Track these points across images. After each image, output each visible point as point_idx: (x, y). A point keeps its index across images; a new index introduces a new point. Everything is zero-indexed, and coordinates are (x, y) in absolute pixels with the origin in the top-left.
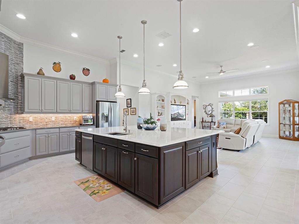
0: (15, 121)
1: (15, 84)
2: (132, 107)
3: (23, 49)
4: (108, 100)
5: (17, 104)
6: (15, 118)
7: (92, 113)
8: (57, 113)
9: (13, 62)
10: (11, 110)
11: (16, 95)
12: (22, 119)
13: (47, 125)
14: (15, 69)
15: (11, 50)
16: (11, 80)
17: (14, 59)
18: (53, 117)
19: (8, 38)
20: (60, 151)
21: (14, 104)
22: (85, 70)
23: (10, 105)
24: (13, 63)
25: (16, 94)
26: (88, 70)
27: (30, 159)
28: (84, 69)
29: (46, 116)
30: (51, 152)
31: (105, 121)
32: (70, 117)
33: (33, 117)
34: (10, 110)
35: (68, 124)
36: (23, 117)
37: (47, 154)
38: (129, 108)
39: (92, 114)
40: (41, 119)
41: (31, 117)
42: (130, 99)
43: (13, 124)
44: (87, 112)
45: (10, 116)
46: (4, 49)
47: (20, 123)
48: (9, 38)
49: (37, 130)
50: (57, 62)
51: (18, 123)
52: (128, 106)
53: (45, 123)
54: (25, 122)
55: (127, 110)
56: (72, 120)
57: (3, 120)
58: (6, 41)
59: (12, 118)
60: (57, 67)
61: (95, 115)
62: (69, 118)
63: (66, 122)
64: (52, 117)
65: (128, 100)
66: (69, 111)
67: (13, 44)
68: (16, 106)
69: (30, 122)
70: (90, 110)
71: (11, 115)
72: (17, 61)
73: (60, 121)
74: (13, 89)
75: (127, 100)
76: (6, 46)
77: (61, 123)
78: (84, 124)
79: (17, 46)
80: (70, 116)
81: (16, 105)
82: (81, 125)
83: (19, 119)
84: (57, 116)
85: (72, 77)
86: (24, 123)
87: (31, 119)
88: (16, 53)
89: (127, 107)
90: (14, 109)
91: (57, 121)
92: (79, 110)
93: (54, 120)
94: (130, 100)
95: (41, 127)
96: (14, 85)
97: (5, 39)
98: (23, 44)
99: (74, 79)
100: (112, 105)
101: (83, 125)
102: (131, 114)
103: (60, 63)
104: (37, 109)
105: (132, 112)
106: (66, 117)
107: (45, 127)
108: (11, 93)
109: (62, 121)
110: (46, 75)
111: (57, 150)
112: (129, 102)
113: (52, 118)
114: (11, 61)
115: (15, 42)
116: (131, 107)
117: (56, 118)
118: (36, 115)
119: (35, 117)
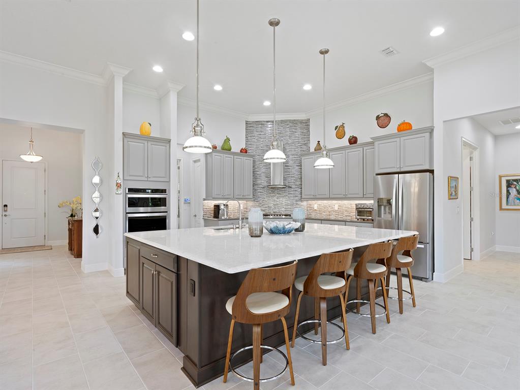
3: (309, 125)
4: (402, 170)
6: (302, 205)
10: (297, 196)
12: (309, 206)
13: (330, 215)
15: (297, 132)
17: (300, 140)
18: (336, 205)
24: (299, 146)
26: (387, 115)
29: (329, 204)
33: (317, 205)
40: (325, 207)
46: (289, 135)
50: (339, 124)
51: (306, 211)
53: (328, 213)
54: (312, 210)
58: (292, 125)
60: (340, 131)
67: (299, 124)
69: (315, 210)
73: (344, 211)
76: (292, 131)
77: (346, 214)
79: (304, 124)
84: (341, 203)
86: (310, 212)
87: (316, 207)
91: (341, 210)
92: (359, 194)
93: (338, 209)
95: (325, 217)
97: (290, 124)
98: (310, 120)
99: (356, 143)
103: (343, 124)
104: (312, 195)
107: (328, 217)
109: (346, 211)
113: (334, 205)
117: (339, 206)
118: (320, 202)
119: (319, 205)
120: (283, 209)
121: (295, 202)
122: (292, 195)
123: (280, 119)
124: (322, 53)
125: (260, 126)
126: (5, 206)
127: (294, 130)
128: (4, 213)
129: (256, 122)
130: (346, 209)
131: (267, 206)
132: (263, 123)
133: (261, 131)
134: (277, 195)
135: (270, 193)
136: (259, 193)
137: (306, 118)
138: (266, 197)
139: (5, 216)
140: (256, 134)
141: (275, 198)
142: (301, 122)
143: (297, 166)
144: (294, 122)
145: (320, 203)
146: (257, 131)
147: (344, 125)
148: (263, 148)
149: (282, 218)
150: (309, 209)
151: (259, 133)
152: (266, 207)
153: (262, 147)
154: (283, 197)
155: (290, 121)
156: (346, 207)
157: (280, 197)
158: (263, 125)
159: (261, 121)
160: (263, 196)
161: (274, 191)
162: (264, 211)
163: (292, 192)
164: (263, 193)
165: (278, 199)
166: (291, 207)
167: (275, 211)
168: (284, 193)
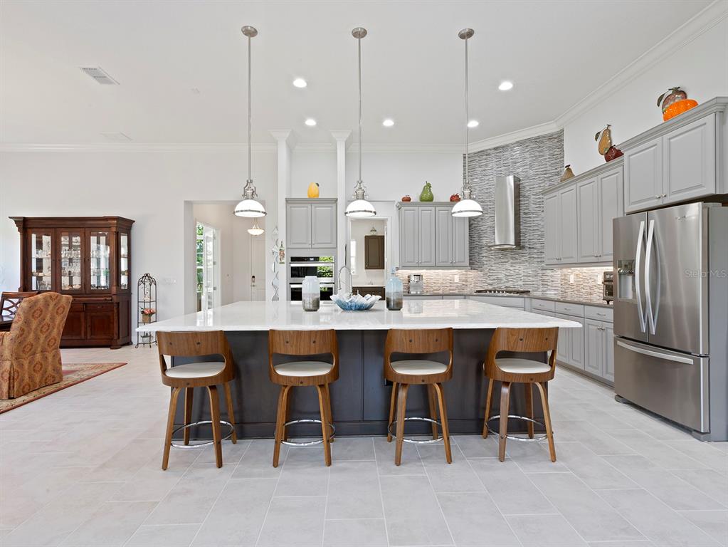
0: (552, 281)
6: (552, 277)
9: (546, 176)
15: (543, 156)
17: (548, 169)
33: (574, 275)
41: (571, 275)
46: (529, 163)
50: (602, 128)
57: (530, 278)
59: (547, 276)
60: (603, 142)
69: (572, 285)
71: (543, 270)
72: (556, 169)
76: (532, 156)
87: (572, 279)
103: (609, 126)
118: (577, 270)
119: (577, 275)
120: (521, 283)
121: (540, 272)
122: (536, 260)
124: (462, 36)
125: (485, 157)
126: (253, 277)
127: (537, 154)
128: (253, 284)
129: (479, 152)
132: (489, 152)
133: (486, 165)
134: (511, 261)
135: (500, 258)
136: (484, 259)
137: (557, 130)
138: (495, 264)
139: (254, 286)
140: (479, 170)
141: (507, 266)
142: (550, 137)
144: (538, 140)
146: (480, 167)
147: (610, 128)
148: (488, 191)
149: (504, 297)
150: (563, 282)
151: (483, 169)
152: (494, 280)
154: (520, 263)
155: (530, 140)
157: (515, 263)
158: (489, 154)
159: (486, 150)
160: (490, 262)
161: (506, 255)
162: (491, 285)
163: (535, 256)
164: (489, 258)
165: (512, 266)
166: (534, 279)
167: (507, 285)
168: (523, 256)
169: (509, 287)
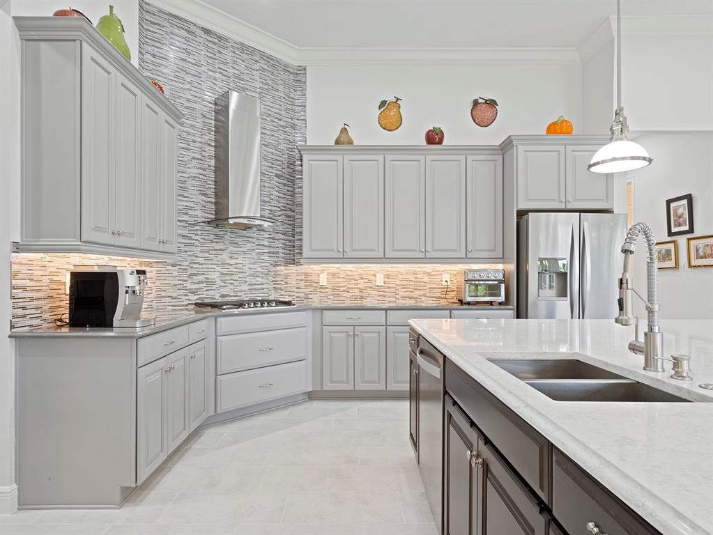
0: (286, 283)
1: (286, 182)
2: (697, 234)
3: (305, 83)
4: (570, 206)
5: (291, 238)
6: (286, 276)
7: (502, 259)
8: (384, 259)
9: (282, 123)
10: (277, 253)
11: (290, 213)
12: (303, 277)
13: (362, 297)
14: (288, 142)
15: (277, 90)
16: (277, 172)
17: (284, 113)
18: (379, 273)
19: (269, 58)
20: (388, 389)
21: (283, 237)
22: (479, 107)
23: (273, 238)
24: (282, 127)
25: (290, 209)
26: (492, 103)
27: (311, 396)
28: (476, 103)
29: (360, 271)
30: (361, 386)
31: (553, 292)
32: (429, 274)
33: (328, 274)
34: (273, 253)
35: (424, 298)
36: (306, 274)
37: (351, 391)
38: (682, 240)
39: (503, 263)
40: (349, 279)
41: (323, 274)
42: (689, 198)
43: (283, 293)
44: (486, 255)
45: (273, 269)
46: (258, 90)
47: (299, 290)
48: (271, 58)
49: (324, 311)
50: (389, 98)
51: (295, 290)
52: (674, 230)
53: (358, 293)
54: (311, 286)
55: (671, 246)
56: (435, 286)
57: (258, 279)
58: (266, 67)
59: (280, 275)
60: (390, 114)
61: (512, 267)
62: (426, 279)
63: (416, 292)
64: (377, 275)
65: (672, 205)
66: (422, 255)
67: (282, 75)
68: (290, 244)
69: (322, 287)
70: (493, 251)
71: (275, 266)
72: (292, 119)
73: (399, 287)
74: (282, 196)
75: (669, 202)
76: (265, 82)
77: (402, 293)
78: (469, 299)
79: (292, 77)
80: (429, 271)
81: (290, 241)
82: (461, 302)
83: (298, 278)
84: (390, 270)
85: (434, 138)
86: (307, 291)
87: (323, 280)
88: (289, 97)
89: (670, 234)
90: (283, 251)
91: (389, 288)
92: (455, 250)
93: (382, 284)
94: (685, 202)
95: (348, 303)
96: (284, 185)
97: (263, 64)
98: (305, 69)
99: (440, 142)
100: (586, 224)
101: (468, 304)
102: (690, 266)
103: (398, 99)
104: (333, 250)
105: (699, 257)
106: (417, 274)
107: (359, 303)
108: (277, 209)
109: (404, 287)
110: (356, 142)
111: (379, 383)
112: (680, 211)
113: (375, 275)
114: (276, 120)
115: (286, 68)
116: (691, 230)
117: (388, 276)
118: (334, 267)
119: (333, 274)
120: (245, 287)
122: (267, 250)
123: (239, 39)
125: (184, 33)
127: (270, 82)
129: (170, 14)
130: (405, 283)
131: (202, 278)
132: (193, 28)
134: (231, 248)
135: (212, 241)
137: (296, 63)
138: (202, 251)
140: (169, 52)
141: (225, 256)
143: (277, 176)
144: (271, 62)
145: (335, 271)
147: (400, 103)
150: (303, 284)
151: (180, 55)
152: (201, 282)
153: (188, 100)
154: (245, 253)
156: (403, 279)
157: (236, 253)
158: (193, 33)
159: (187, 21)
160: (193, 248)
161: (222, 237)
162: (193, 293)
163: (267, 244)
164: (190, 238)
165: (231, 258)
166: (264, 281)
167: (224, 291)
168: (249, 242)
169: (227, 296)
